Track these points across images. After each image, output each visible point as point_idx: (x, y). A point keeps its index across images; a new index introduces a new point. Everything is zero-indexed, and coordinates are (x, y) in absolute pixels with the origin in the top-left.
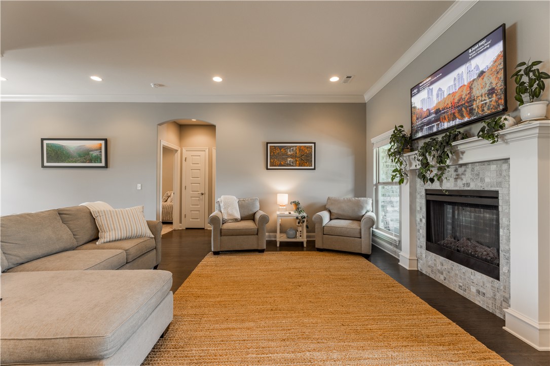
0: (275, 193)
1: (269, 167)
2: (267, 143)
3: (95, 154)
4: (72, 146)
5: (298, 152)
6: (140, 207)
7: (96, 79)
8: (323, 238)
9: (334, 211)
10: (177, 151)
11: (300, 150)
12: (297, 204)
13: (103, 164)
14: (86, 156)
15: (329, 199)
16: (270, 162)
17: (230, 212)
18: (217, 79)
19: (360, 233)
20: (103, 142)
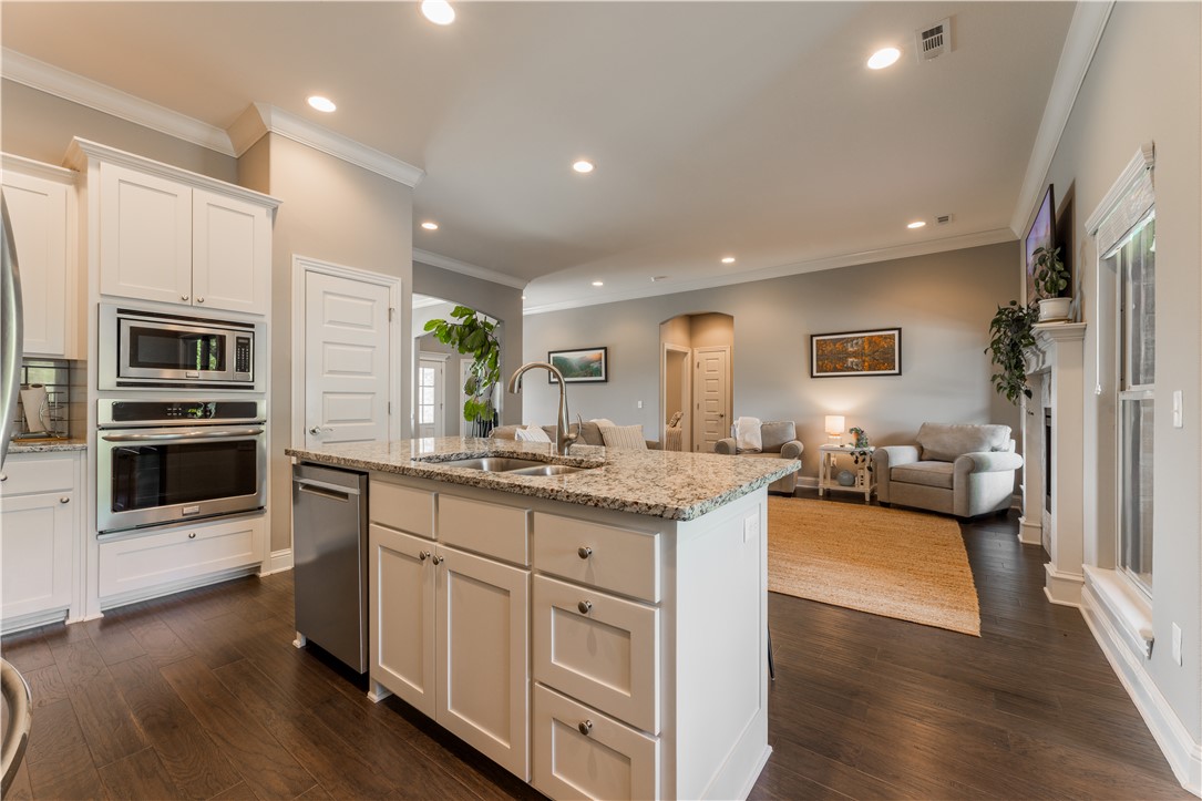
0: (824, 414)
1: (815, 374)
2: (812, 336)
3: (595, 365)
4: (574, 357)
5: (866, 347)
6: (640, 426)
7: (598, 284)
8: (888, 486)
9: (928, 446)
10: (686, 354)
11: (870, 343)
12: (858, 433)
13: (603, 378)
14: (588, 369)
15: (924, 426)
16: (817, 365)
17: (747, 439)
18: (728, 260)
19: (951, 481)
20: (603, 351)
